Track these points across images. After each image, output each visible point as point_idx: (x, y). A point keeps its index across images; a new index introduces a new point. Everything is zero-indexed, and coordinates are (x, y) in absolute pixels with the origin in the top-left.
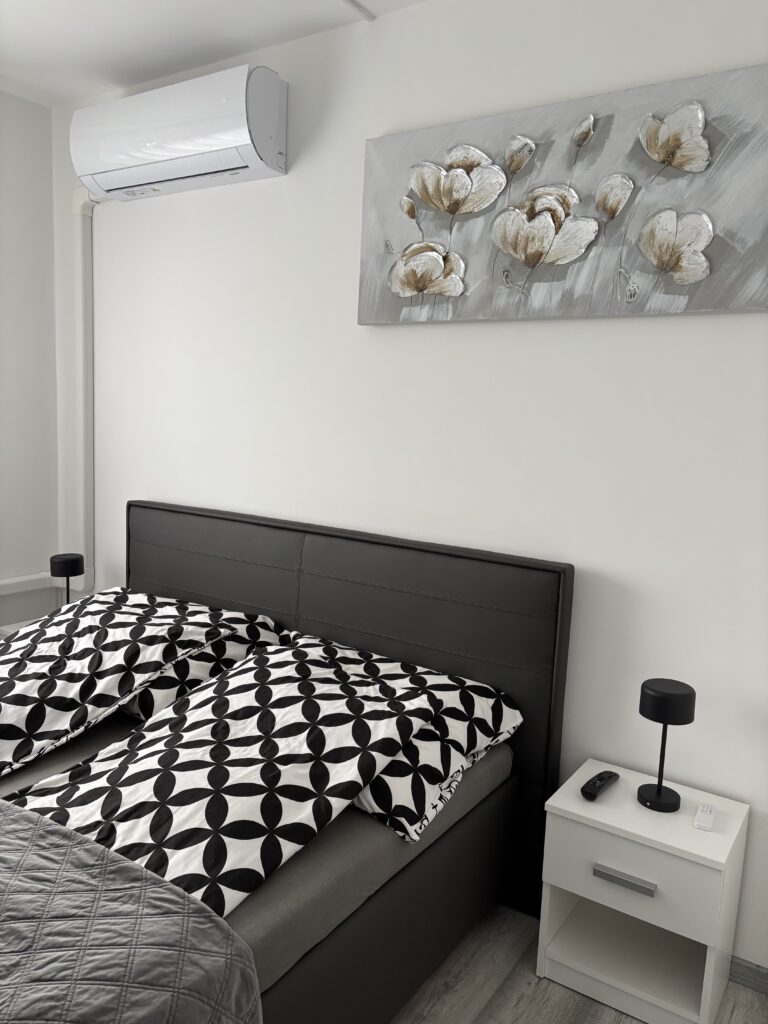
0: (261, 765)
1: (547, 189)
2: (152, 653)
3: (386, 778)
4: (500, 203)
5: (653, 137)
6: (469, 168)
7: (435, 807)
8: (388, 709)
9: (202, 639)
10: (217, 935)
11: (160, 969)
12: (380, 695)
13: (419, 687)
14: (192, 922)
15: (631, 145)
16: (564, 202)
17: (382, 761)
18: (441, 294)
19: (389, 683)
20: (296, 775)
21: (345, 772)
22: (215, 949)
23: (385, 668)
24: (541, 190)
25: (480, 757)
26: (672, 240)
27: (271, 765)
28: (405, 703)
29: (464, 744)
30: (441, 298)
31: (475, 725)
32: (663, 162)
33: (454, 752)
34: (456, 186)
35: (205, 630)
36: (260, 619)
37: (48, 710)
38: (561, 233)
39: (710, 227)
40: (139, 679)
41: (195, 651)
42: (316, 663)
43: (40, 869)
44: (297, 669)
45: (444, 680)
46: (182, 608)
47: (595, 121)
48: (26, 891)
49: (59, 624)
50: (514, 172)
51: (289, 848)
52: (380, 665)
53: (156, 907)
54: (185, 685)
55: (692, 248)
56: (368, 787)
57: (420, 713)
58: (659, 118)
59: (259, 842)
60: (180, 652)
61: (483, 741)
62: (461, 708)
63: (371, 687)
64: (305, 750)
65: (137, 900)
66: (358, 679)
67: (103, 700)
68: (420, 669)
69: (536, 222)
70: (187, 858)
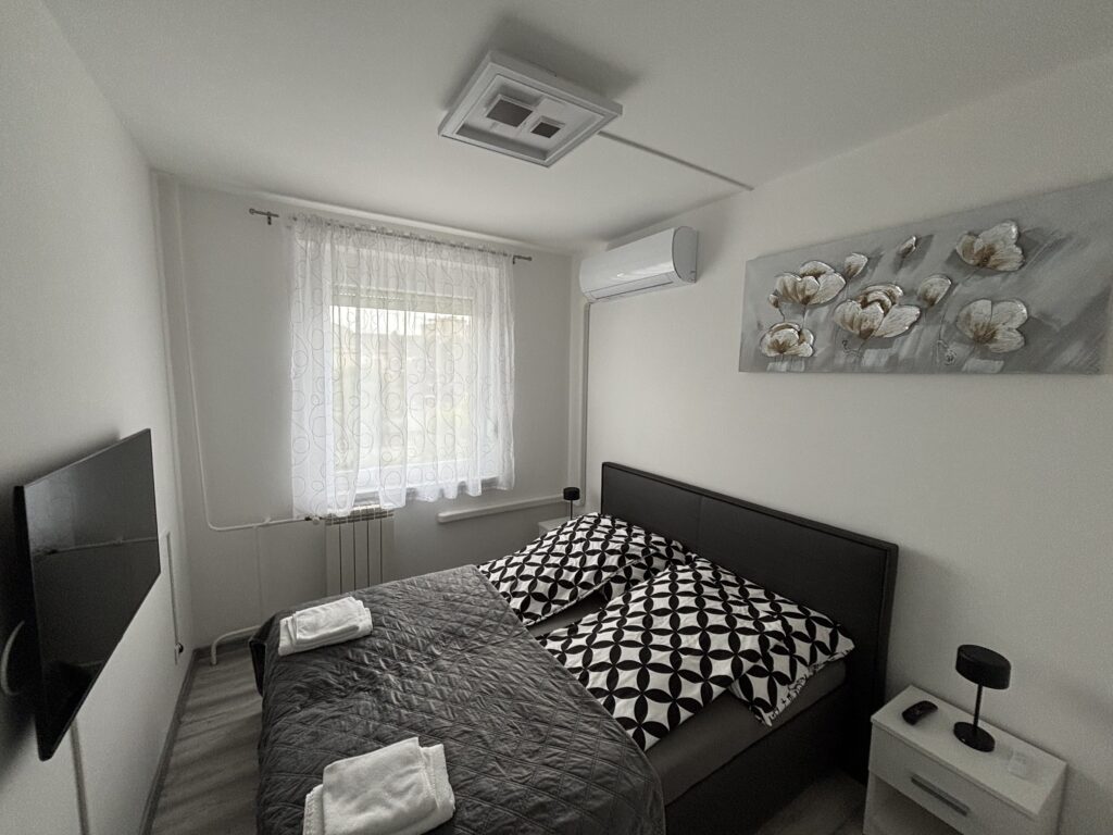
0: (670, 652)
1: (877, 287)
2: (612, 560)
3: (750, 677)
4: (840, 297)
5: (968, 249)
6: (817, 275)
7: (784, 702)
8: (753, 628)
9: (640, 554)
10: (640, 763)
11: (608, 778)
12: (748, 614)
13: (776, 613)
14: (627, 750)
15: (948, 255)
16: (891, 295)
17: (747, 665)
18: (796, 355)
19: (755, 605)
20: (691, 663)
21: (722, 668)
22: (639, 772)
23: (753, 593)
24: (872, 288)
25: (820, 668)
26: (988, 320)
27: (677, 652)
28: (765, 624)
29: (808, 660)
30: (795, 357)
31: (817, 646)
32: (978, 265)
33: (799, 665)
34: (808, 287)
35: (641, 549)
36: (674, 543)
37: (559, 587)
38: (888, 316)
39: (1025, 311)
40: (605, 575)
41: (635, 562)
42: (707, 583)
43: (552, 691)
44: (695, 587)
45: (794, 609)
46: (629, 531)
47: (917, 241)
48: (544, 704)
49: (565, 533)
50: (851, 277)
51: (684, 714)
52: (749, 590)
53: (608, 734)
54: (630, 583)
55: (1006, 327)
56: (737, 681)
57: (774, 634)
58: (974, 234)
59: (667, 705)
60: (628, 561)
61: (821, 658)
62: (806, 632)
63: (742, 608)
64: (697, 646)
65: (597, 725)
66: (735, 599)
67: (586, 586)
68: (777, 597)
69: (868, 309)
70: (626, 706)
